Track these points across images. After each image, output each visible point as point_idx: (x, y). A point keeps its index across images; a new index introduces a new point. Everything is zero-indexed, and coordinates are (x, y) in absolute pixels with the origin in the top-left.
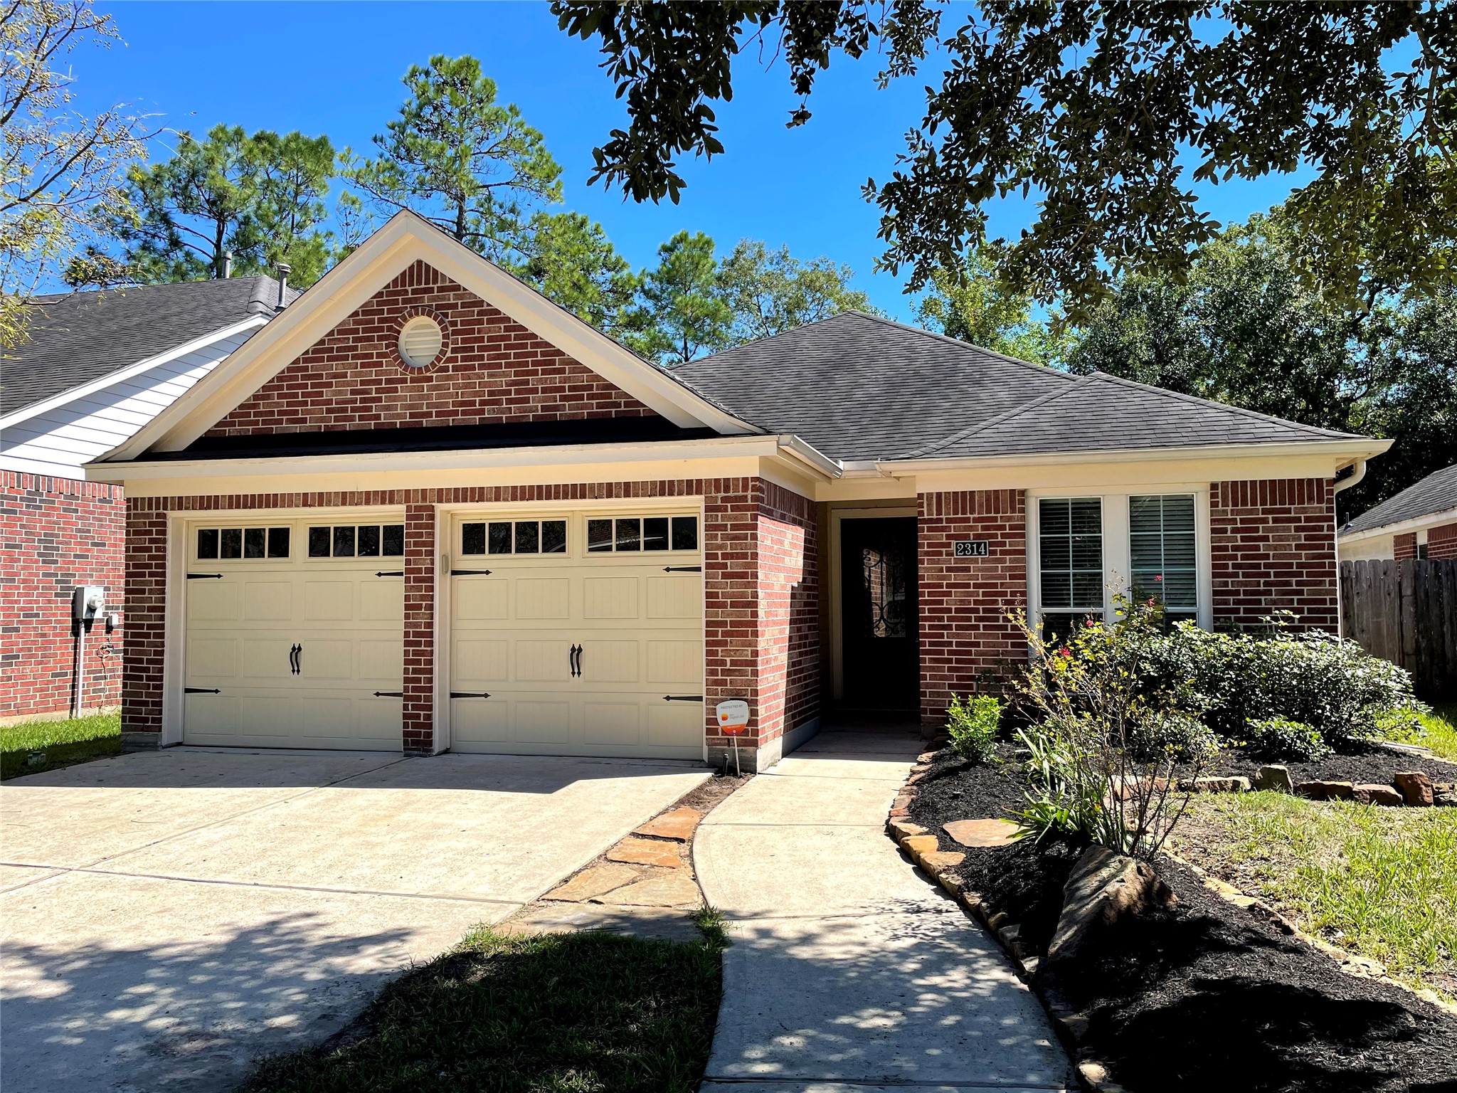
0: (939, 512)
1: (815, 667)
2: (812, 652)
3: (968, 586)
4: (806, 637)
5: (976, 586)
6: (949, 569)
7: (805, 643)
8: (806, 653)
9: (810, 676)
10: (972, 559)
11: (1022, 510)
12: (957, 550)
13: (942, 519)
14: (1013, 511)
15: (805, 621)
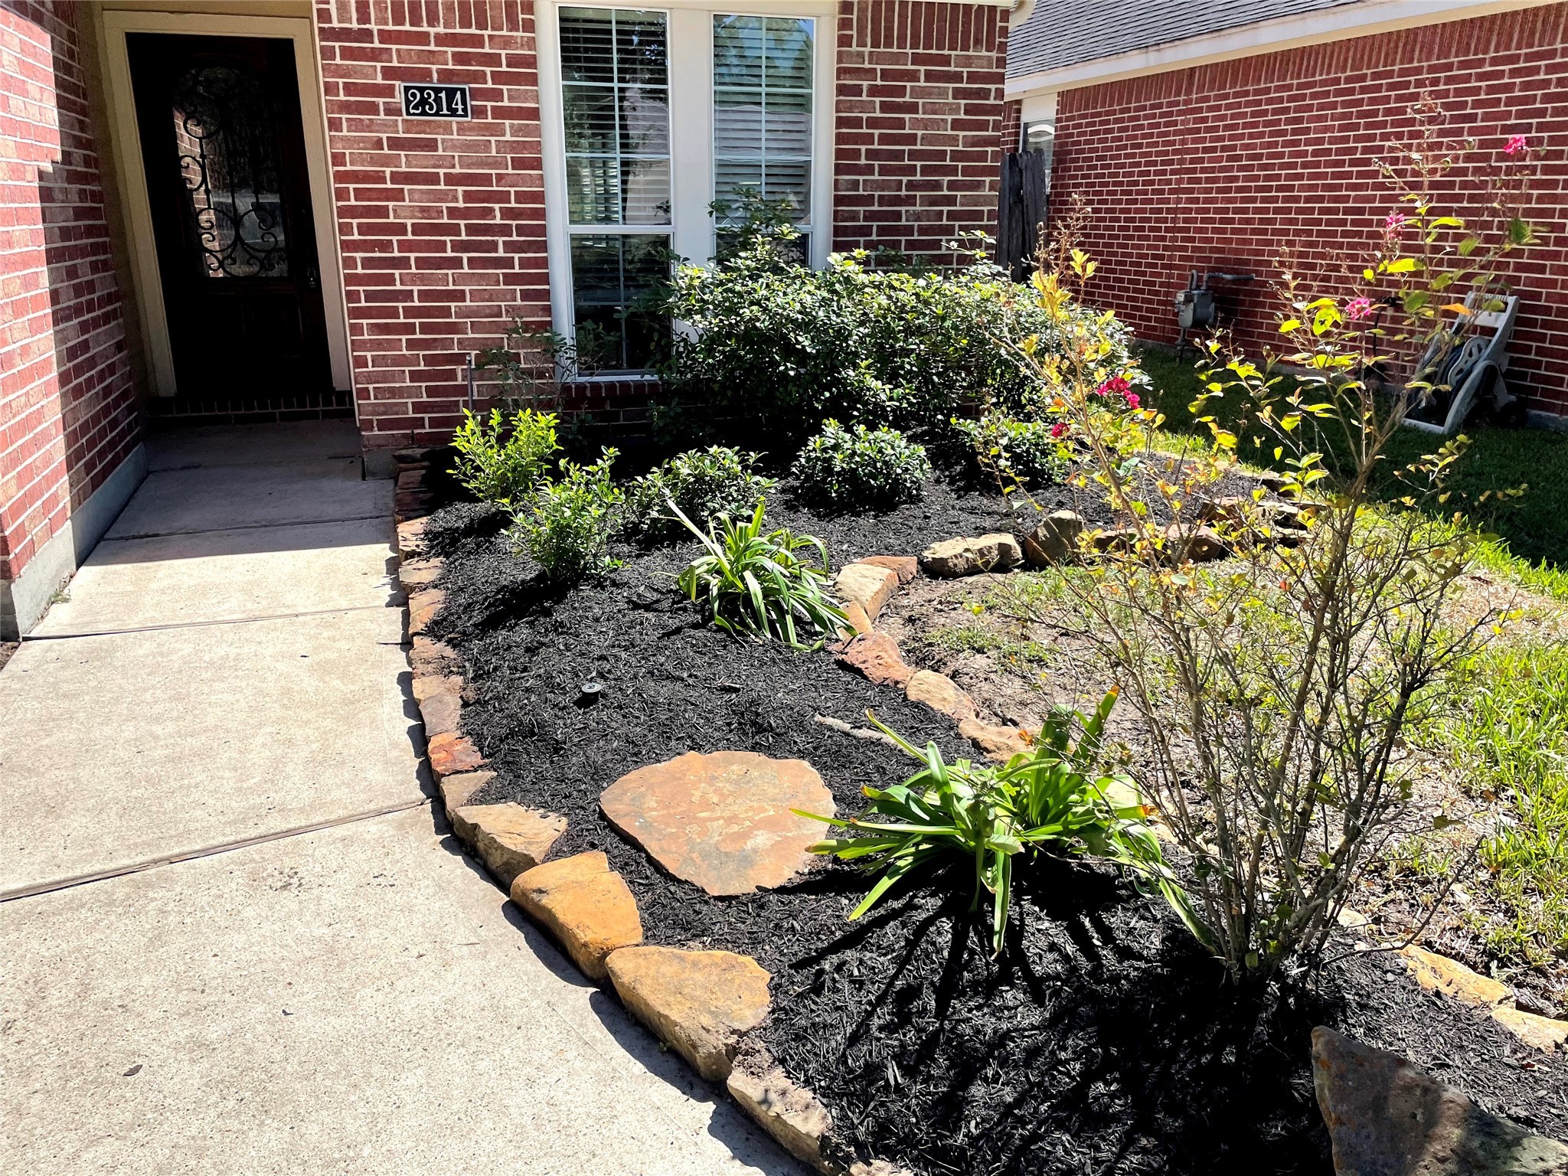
0: (364, 17)
1: (119, 347)
2: (107, 318)
3: (433, 179)
4: (90, 286)
5: (451, 179)
6: (395, 144)
7: (90, 302)
8: (95, 323)
9: (111, 369)
10: (438, 125)
11: (530, 26)
12: (408, 102)
13: (369, 33)
14: (514, 27)
15: (82, 252)
